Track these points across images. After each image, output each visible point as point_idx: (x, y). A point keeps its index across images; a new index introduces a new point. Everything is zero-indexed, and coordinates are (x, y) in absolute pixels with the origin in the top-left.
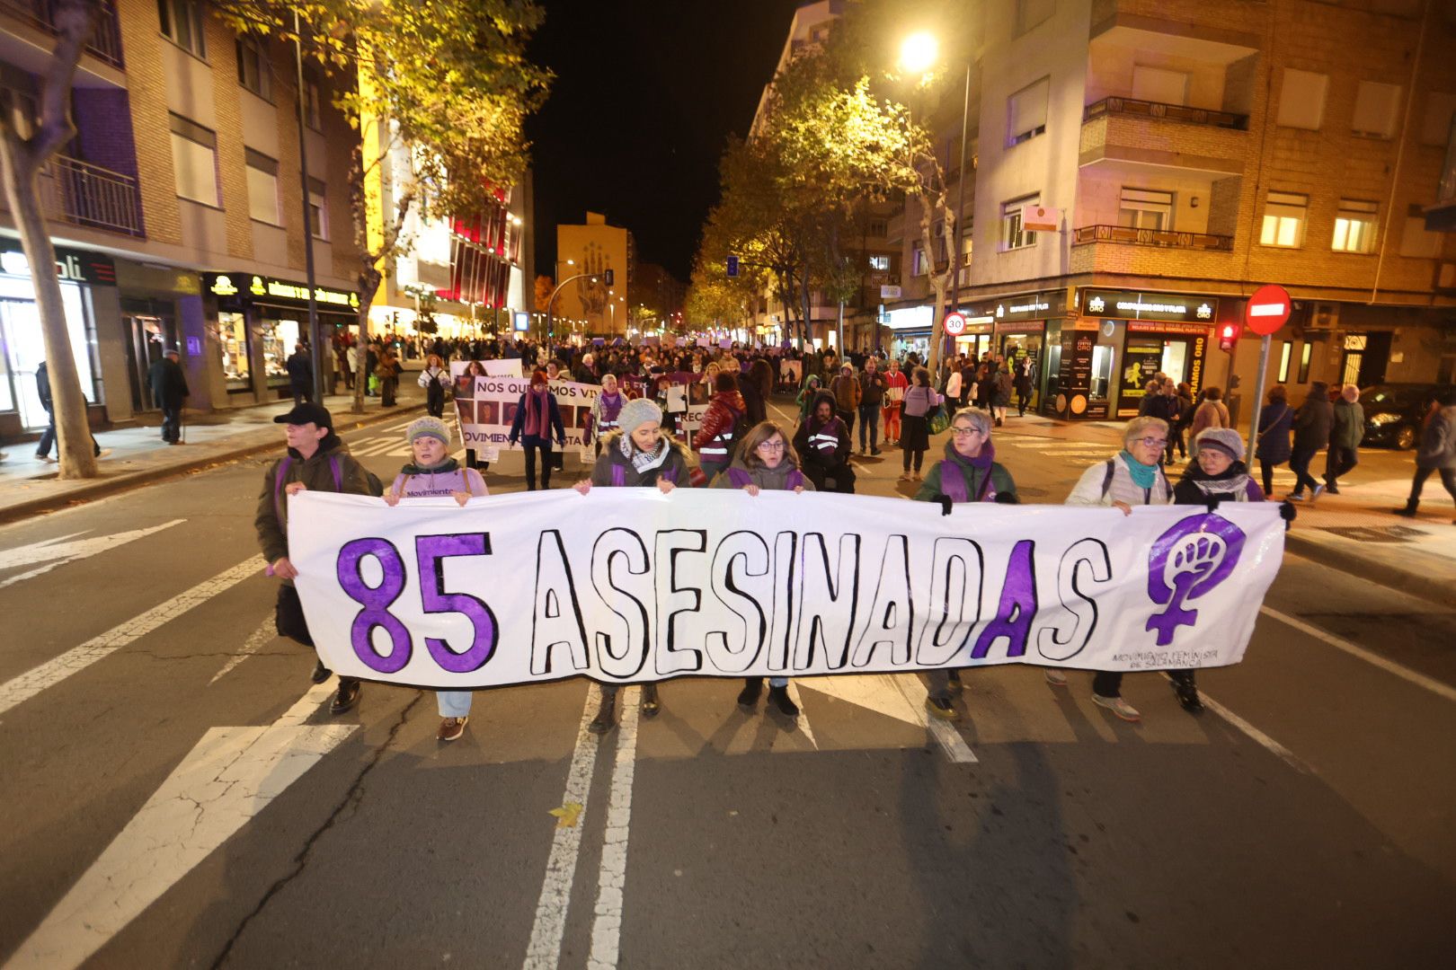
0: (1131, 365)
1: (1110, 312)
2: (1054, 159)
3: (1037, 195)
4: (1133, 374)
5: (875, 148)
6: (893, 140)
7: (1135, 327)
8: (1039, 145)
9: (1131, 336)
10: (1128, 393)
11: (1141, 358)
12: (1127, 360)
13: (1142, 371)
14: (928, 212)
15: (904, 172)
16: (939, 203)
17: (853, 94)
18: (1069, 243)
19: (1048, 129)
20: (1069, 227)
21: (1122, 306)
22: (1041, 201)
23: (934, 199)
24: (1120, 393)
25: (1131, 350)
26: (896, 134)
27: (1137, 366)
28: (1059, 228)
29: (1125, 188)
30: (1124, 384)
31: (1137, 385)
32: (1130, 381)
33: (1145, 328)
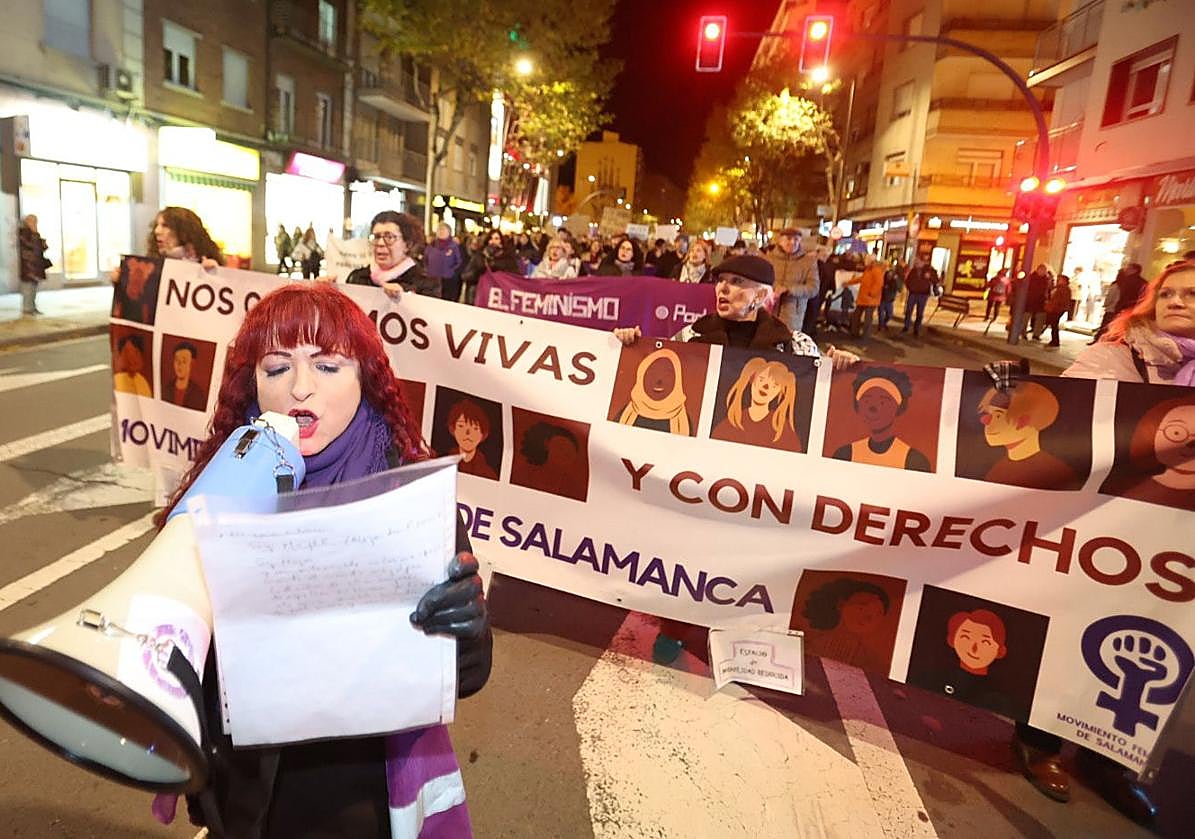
0: (965, 262)
1: (945, 227)
2: (914, 132)
3: (903, 153)
4: (966, 268)
5: (795, 128)
6: (807, 124)
7: (967, 238)
8: (907, 122)
9: (963, 244)
10: (961, 280)
11: (973, 258)
12: (961, 259)
13: (973, 267)
14: (831, 162)
15: (813, 141)
16: (837, 158)
17: (779, 96)
18: (917, 183)
19: (912, 113)
20: (918, 174)
21: (955, 224)
22: (905, 156)
23: (834, 155)
24: (955, 280)
25: (963, 252)
26: (807, 119)
27: (969, 263)
28: (912, 174)
29: (961, 149)
30: (958, 274)
31: (969, 275)
32: (963, 273)
33: (975, 238)
